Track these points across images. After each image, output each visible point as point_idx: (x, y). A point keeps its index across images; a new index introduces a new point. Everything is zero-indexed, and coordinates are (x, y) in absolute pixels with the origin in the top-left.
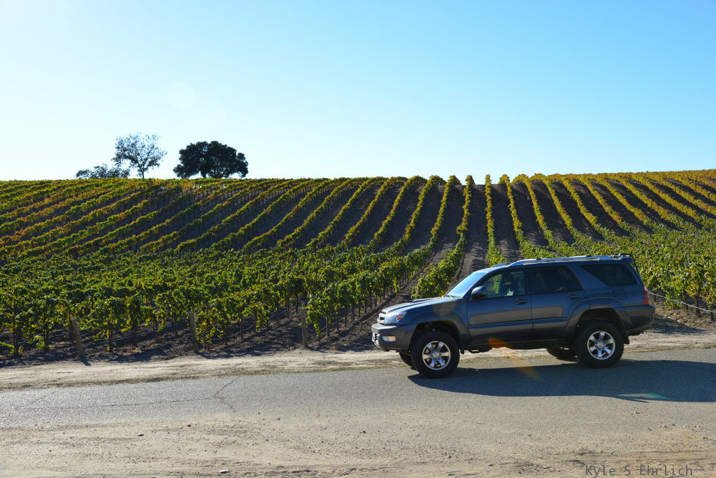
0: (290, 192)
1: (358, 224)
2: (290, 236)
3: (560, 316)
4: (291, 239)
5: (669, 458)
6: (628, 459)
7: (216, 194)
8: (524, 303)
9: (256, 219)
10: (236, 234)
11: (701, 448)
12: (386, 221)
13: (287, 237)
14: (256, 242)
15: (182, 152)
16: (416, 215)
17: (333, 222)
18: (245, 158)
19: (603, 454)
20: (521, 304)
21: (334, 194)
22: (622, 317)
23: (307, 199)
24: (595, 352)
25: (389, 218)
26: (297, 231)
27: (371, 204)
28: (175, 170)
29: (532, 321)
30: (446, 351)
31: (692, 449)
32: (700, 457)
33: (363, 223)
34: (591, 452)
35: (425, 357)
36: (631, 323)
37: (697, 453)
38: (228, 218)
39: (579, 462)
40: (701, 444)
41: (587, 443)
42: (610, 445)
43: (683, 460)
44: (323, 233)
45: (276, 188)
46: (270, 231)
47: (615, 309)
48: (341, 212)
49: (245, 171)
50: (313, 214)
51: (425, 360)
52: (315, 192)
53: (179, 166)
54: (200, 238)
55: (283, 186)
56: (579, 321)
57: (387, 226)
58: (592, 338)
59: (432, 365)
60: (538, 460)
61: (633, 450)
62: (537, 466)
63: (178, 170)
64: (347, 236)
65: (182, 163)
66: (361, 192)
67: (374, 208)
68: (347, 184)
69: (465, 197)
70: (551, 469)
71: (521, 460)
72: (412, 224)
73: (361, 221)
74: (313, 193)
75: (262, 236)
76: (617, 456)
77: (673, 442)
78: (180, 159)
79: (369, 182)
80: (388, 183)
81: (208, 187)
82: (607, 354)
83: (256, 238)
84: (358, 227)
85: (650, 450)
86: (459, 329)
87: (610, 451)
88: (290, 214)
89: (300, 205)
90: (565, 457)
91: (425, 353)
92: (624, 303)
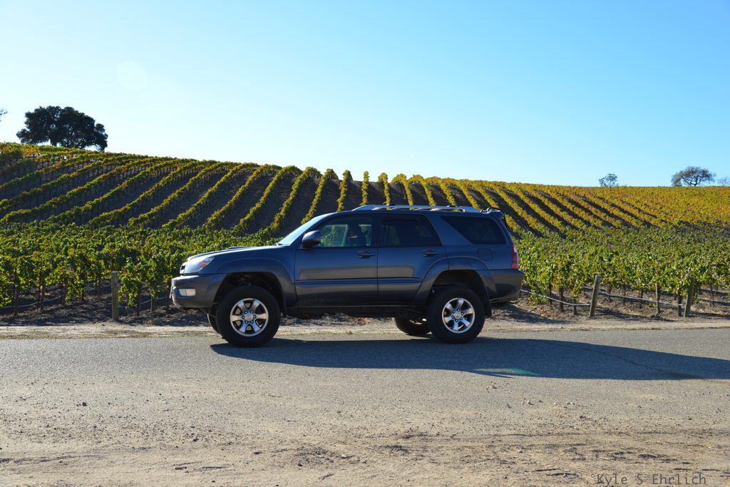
0: (151, 170)
1: (224, 208)
2: (146, 215)
3: (410, 276)
4: (146, 219)
5: (535, 443)
6: (476, 444)
7: (64, 163)
8: (368, 257)
9: (108, 194)
10: (83, 209)
11: (578, 429)
12: (254, 208)
13: (142, 215)
14: (104, 218)
15: (28, 115)
16: (288, 204)
17: (195, 205)
18: (104, 130)
19: (440, 437)
20: (364, 257)
21: (201, 175)
22: (486, 284)
23: (170, 178)
24: (451, 324)
25: (258, 205)
26: (154, 210)
27: (240, 190)
28: (19, 135)
29: (377, 280)
30: (263, 312)
31: (566, 431)
32: (578, 442)
33: (230, 208)
34: (421, 435)
35: (234, 318)
36: (495, 291)
37: (574, 436)
38: (75, 190)
39: (400, 448)
40: (578, 424)
41: (418, 422)
42: (452, 425)
43: (554, 446)
44: (183, 214)
45: (137, 164)
46: (123, 208)
47: (478, 272)
48: (206, 195)
49: (104, 145)
50: (175, 194)
51: (234, 323)
52: (180, 172)
53: (24, 131)
54: (36, 208)
55: (145, 162)
56: (433, 286)
57: (255, 213)
58: (448, 306)
59: (243, 329)
60: (337, 445)
61: (485, 433)
62: (332, 454)
63: (22, 135)
64: (209, 219)
65: (28, 128)
66: (230, 176)
67: (243, 194)
68: (216, 167)
69: (340, 191)
70: (352, 459)
71: (310, 445)
72: (282, 213)
73: (227, 205)
74: (178, 173)
75: (113, 212)
76: (459, 440)
77: (540, 421)
78: (26, 123)
79: (241, 168)
80: (262, 170)
81: (55, 155)
82: (464, 327)
83: (104, 214)
84: (223, 213)
85: (509, 432)
86: (282, 285)
87: (450, 434)
88: (149, 192)
89: (161, 183)
90: (381, 442)
91: (234, 314)
92: (490, 266)
